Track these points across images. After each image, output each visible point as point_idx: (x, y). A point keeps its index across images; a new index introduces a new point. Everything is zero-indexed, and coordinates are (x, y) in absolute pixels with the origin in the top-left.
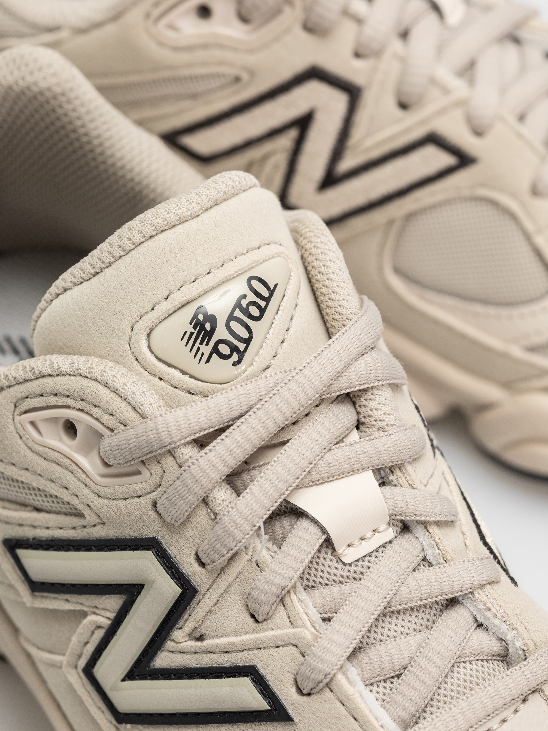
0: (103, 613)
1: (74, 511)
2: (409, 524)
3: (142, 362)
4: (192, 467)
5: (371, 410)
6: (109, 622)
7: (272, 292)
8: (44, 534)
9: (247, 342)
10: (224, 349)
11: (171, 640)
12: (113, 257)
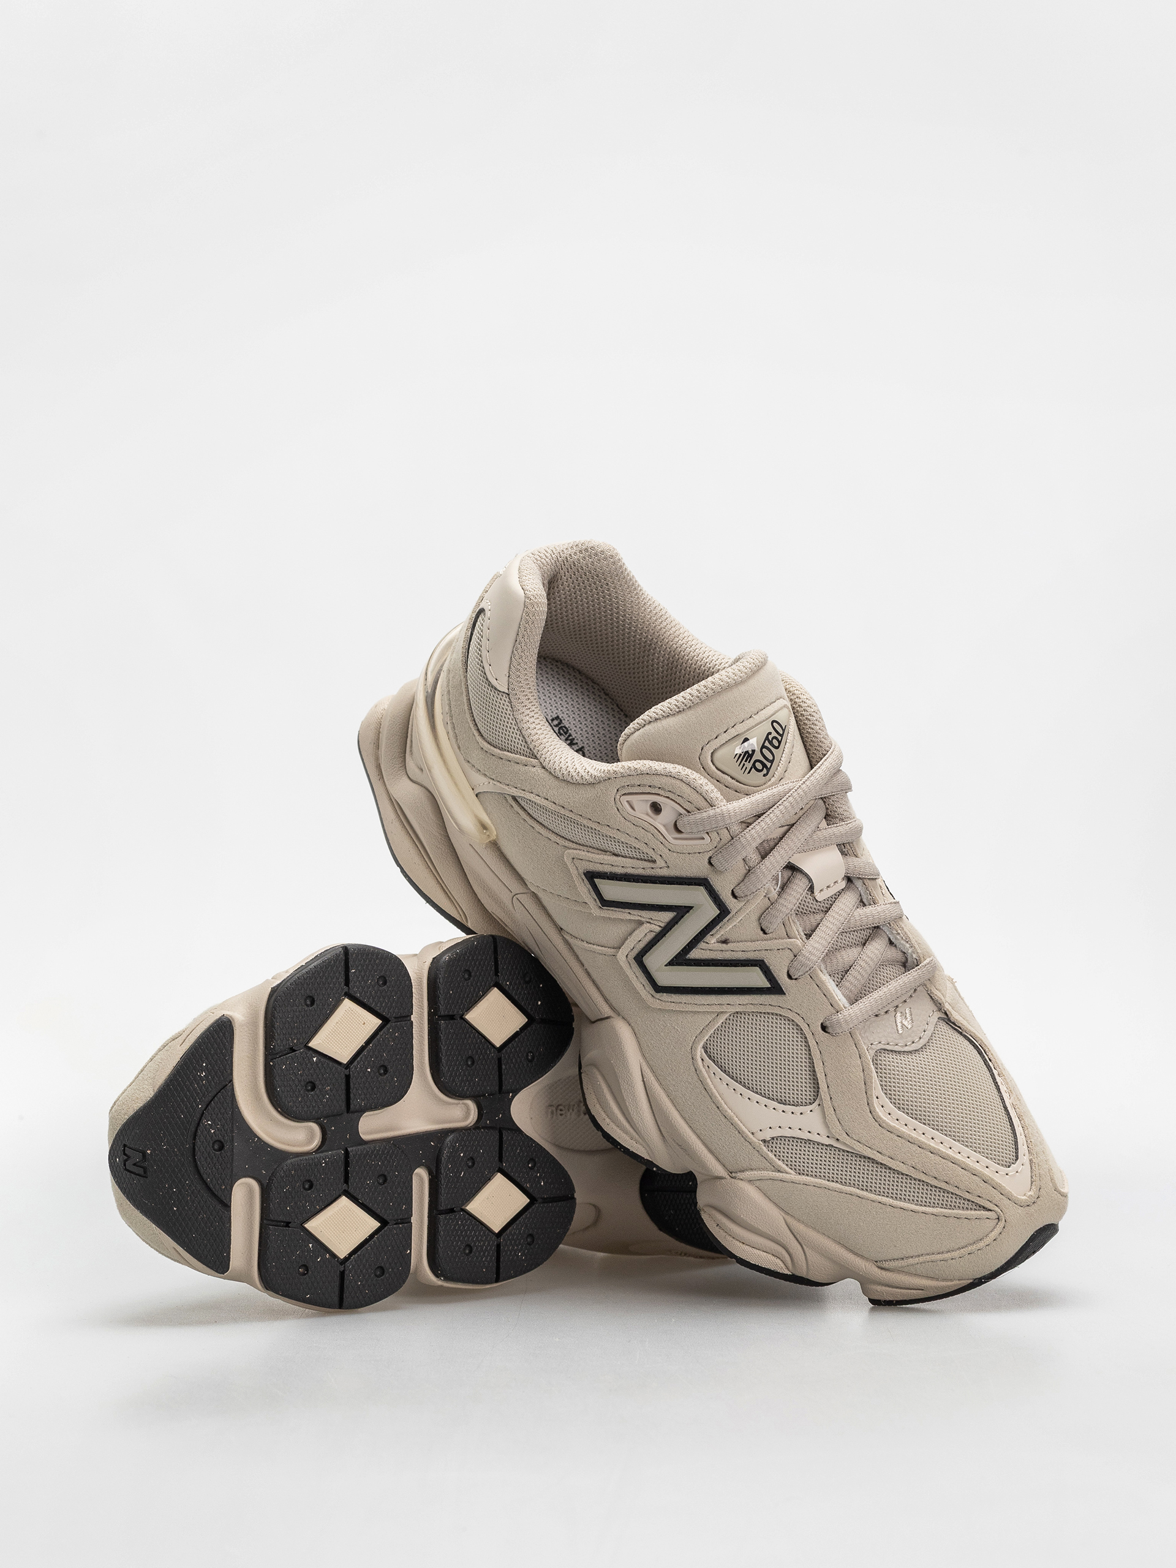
0: (656, 922)
1: (650, 858)
2: (852, 879)
3: (708, 770)
4: (741, 838)
5: (836, 808)
6: (660, 929)
7: (784, 730)
8: (619, 870)
9: (772, 762)
10: (759, 766)
11: (704, 942)
12: (693, 703)
